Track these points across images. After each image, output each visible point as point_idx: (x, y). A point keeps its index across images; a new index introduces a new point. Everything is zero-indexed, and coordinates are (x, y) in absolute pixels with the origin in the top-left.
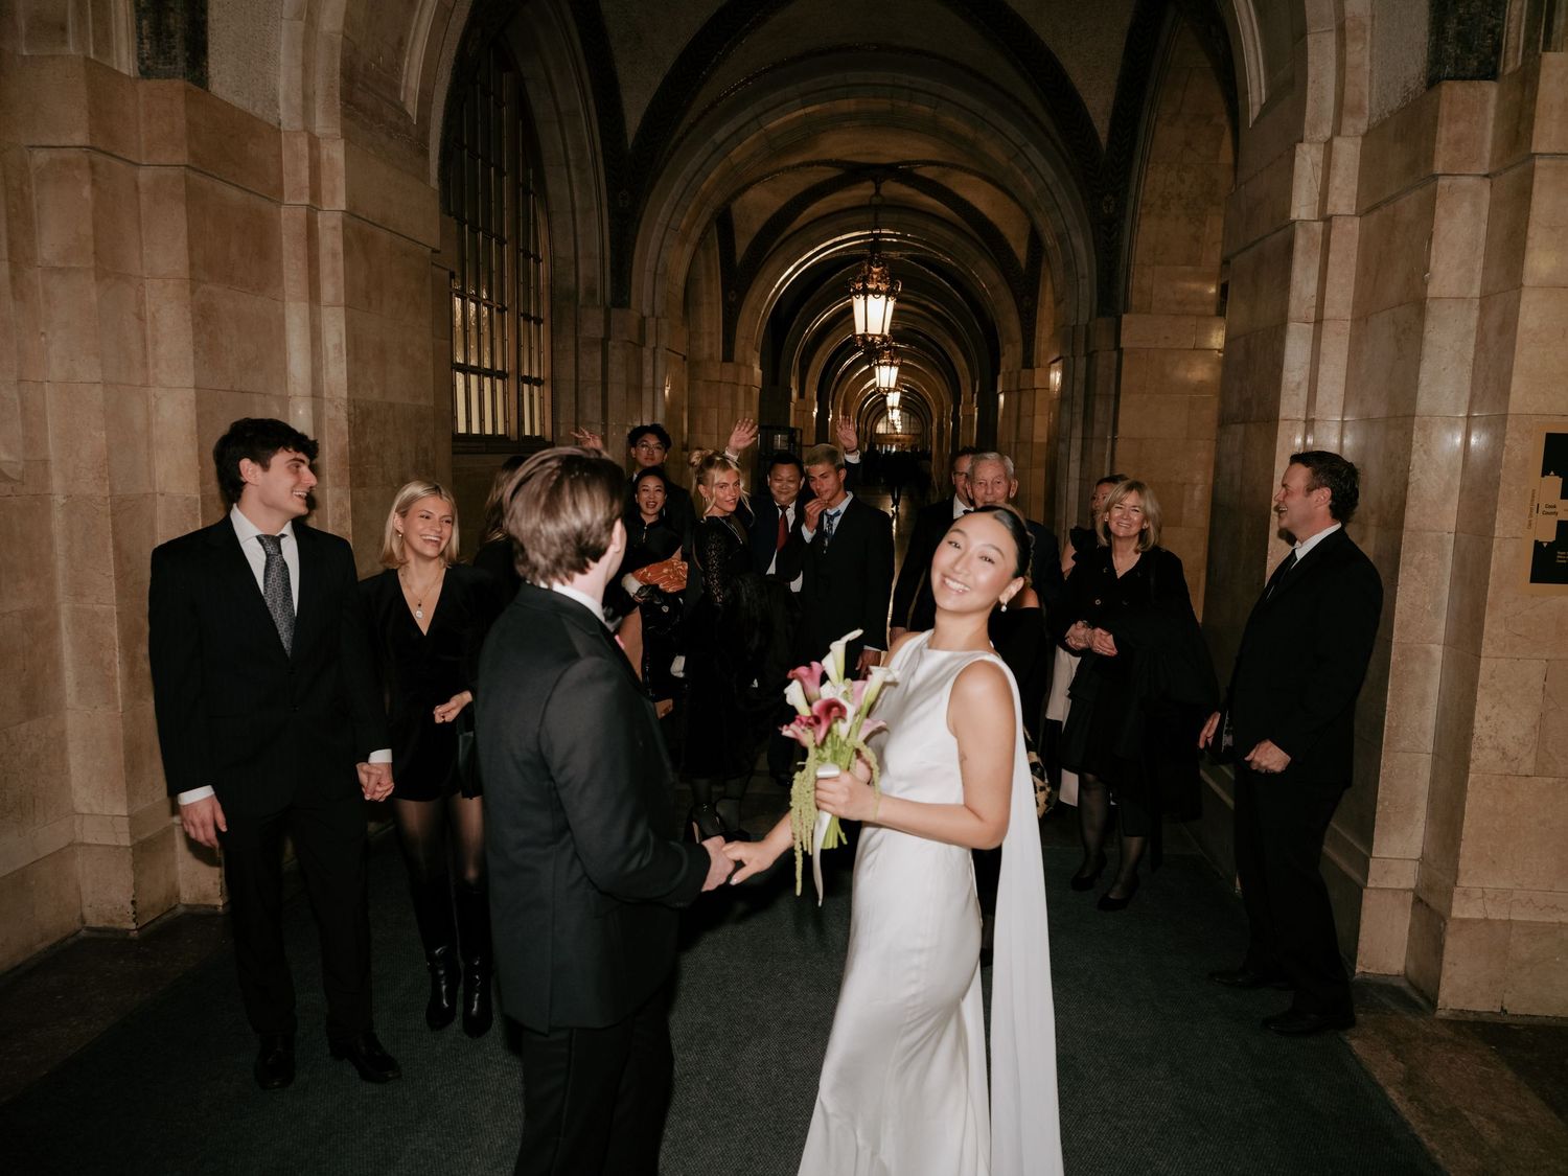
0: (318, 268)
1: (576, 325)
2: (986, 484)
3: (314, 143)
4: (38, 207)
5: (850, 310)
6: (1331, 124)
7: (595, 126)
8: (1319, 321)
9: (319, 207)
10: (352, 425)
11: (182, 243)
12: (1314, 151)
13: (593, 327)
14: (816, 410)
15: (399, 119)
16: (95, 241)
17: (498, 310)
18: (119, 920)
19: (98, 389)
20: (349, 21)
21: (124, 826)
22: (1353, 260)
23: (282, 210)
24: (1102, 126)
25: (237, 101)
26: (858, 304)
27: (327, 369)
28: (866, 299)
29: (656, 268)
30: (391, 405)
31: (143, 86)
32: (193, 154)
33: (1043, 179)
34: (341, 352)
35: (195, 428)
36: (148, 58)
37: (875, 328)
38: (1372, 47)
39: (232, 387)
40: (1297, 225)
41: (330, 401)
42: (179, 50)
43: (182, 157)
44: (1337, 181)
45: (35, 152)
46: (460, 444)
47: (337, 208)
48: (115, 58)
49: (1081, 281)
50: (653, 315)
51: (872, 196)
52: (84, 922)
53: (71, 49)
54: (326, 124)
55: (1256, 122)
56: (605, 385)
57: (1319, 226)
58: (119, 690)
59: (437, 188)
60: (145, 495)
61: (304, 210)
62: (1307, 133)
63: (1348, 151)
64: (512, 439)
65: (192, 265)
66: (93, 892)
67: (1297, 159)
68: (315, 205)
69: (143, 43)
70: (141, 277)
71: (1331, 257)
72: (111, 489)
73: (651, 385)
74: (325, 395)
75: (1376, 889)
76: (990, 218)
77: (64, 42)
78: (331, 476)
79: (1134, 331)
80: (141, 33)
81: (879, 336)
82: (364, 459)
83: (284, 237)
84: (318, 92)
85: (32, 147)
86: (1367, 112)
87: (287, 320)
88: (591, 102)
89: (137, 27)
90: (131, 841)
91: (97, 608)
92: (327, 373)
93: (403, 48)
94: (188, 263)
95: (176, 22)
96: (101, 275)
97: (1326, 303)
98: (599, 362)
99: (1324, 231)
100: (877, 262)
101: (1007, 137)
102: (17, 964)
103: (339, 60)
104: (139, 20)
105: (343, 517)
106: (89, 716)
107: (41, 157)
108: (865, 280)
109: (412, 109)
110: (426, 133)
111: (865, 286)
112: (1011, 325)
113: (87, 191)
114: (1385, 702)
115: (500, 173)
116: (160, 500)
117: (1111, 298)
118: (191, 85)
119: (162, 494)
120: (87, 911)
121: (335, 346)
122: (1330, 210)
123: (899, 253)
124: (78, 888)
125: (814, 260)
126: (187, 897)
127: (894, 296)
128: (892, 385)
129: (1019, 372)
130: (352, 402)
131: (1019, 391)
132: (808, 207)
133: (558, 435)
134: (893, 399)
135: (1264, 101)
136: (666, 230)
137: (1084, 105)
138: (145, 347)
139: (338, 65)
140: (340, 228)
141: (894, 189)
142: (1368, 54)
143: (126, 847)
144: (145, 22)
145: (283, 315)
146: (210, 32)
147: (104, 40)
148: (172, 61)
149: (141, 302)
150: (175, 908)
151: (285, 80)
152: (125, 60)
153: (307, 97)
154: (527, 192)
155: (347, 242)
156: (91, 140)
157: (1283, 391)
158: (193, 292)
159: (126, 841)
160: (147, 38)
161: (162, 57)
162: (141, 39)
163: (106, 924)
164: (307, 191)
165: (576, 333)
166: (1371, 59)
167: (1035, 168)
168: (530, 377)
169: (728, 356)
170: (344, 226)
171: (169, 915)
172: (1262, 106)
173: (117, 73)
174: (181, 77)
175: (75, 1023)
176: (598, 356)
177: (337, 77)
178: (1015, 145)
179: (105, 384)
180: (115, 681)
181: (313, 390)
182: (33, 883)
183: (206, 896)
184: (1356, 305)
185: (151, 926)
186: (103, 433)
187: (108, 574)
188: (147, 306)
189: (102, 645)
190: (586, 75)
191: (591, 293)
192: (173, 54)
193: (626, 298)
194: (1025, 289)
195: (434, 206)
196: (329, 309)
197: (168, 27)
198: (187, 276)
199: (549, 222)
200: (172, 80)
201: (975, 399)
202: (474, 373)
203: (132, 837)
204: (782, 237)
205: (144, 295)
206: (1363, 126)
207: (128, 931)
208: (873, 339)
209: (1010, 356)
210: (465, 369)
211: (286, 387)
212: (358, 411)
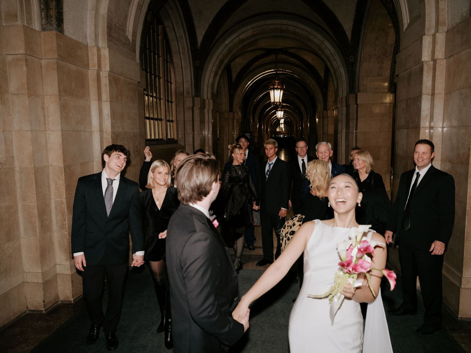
0: (101, 90)
1: (184, 103)
2: (322, 153)
3: (99, 50)
4: (9, 74)
5: (269, 94)
6: (434, 29)
7: (188, 41)
8: (433, 94)
9: (101, 70)
10: (113, 139)
11: (56, 84)
12: (429, 38)
13: (189, 103)
14: (258, 125)
15: (126, 41)
16: (27, 84)
17: (159, 99)
18: (38, 307)
19: (29, 133)
20: (109, 10)
21: (40, 276)
22: (444, 74)
23: (89, 71)
24: (349, 34)
25: (74, 37)
26: (272, 93)
27: (104, 122)
28: (274, 91)
29: (208, 84)
30: (126, 133)
31: (43, 34)
32: (59, 55)
33: (330, 51)
34: (109, 116)
35: (61, 144)
36: (44, 25)
37: (277, 100)
38: (448, 3)
39: (74, 130)
40: (424, 62)
41: (106, 132)
42: (54, 21)
43: (56, 56)
44: (438, 48)
45: (8, 56)
46: (148, 142)
47: (106, 70)
48: (33, 25)
49: (343, 83)
50: (208, 99)
51: (275, 59)
52: (28, 308)
53: (19, 23)
54: (103, 43)
55: (406, 29)
56: (193, 121)
57: (431, 63)
58: (38, 231)
59: (139, 62)
60: (46, 166)
61: (96, 71)
62: (426, 32)
63: (441, 38)
64: (164, 140)
65: (60, 91)
66: (30, 298)
67: (423, 41)
68: (99, 69)
69: (42, 20)
70: (43, 95)
71: (436, 73)
72: (34, 165)
73: (208, 121)
74: (104, 131)
75: (464, 288)
76: (312, 64)
77: (17, 21)
79: (362, 98)
80: (42, 17)
83: (90, 80)
84: (100, 33)
85: (7, 55)
86: (447, 24)
87: (91, 106)
88: (187, 33)
89: (41, 15)
90: (43, 281)
91: (30, 204)
93: (127, 18)
94: (58, 90)
95: (53, 12)
96: (30, 95)
97: (435, 88)
98: (191, 114)
99: (433, 65)
100: (277, 79)
101: (318, 39)
102: (5, 324)
103: (106, 23)
104: (41, 13)
106: (28, 240)
107: (10, 58)
108: (274, 85)
109: (130, 38)
110: (135, 45)
111: (273, 87)
112: (320, 97)
113: (25, 68)
114: (465, 224)
115: (159, 57)
116: (51, 167)
117: (353, 88)
118: (58, 33)
119: (51, 166)
120: (28, 304)
121: (107, 115)
122: (436, 57)
123: (283, 76)
124: (25, 297)
125: (257, 79)
126: (62, 298)
127: (283, 90)
128: (282, 117)
129: (323, 112)
130: (113, 133)
131: (323, 118)
132: (255, 63)
133: (179, 138)
134: (282, 121)
135: (409, 23)
136: (211, 72)
137: (343, 27)
138: (45, 118)
139: (106, 24)
140: (108, 77)
142: (447, 5)
143: (41, 283)
144: (43, 13)
145: (90, 105)
146: (64, 16)
147: (30, 20)
148: (52, 25)
149: (43, 103)
150: (58, 301)
151: (89, 30)
152: (37, 25)
153: (96, 35)
154: (167, 62)
155: (110, 81)
156: (26, 52)
157: (421, 118)
158: (60, 100)
159: (41, 281)
160: (44, 18)
161: (49, 24)
162: (42, 19)
163: (35, 309)
164: (97, 66)
165: (184, 105)
166: (448, 7)
167: (327, 48)
168: (169, 120)
169: (231, 110)
171: (56, 304)
172: (408, 24)
173: (34, 30)
174: (55, 30)
175: (23, 346)
176: (191, 112)
177: (106, 28)
178: (321, 41)
179: (32, 131)
180: (36, 228)
181: (100, 129)
182: (10, 296)
183: (68, 298)
184: (446, 88)
185: (50, 309)
186: (31, 147)
187: (34, 193)
188: (45, 105)
189: (32, 216)
190: (185, 25)
191: (188, 93)
192: (52, 23)
193: (199, 94)
194: (324, 85)
195: (138, 68)
196: (104, 103)
197: (50, 14)
198: (58, 94)
199: (174, 71)
200: (52, 31)
201: (308, 120)
202: (152, 119)
203: (43, 279)
204: (247, 73)
205: (44, 101)
206: (446, 29)
207: (42, 311)
208: (277, 103)
209: (320, 107)
210: (149, 118)
211: (92, 129)
212: (115, 135)
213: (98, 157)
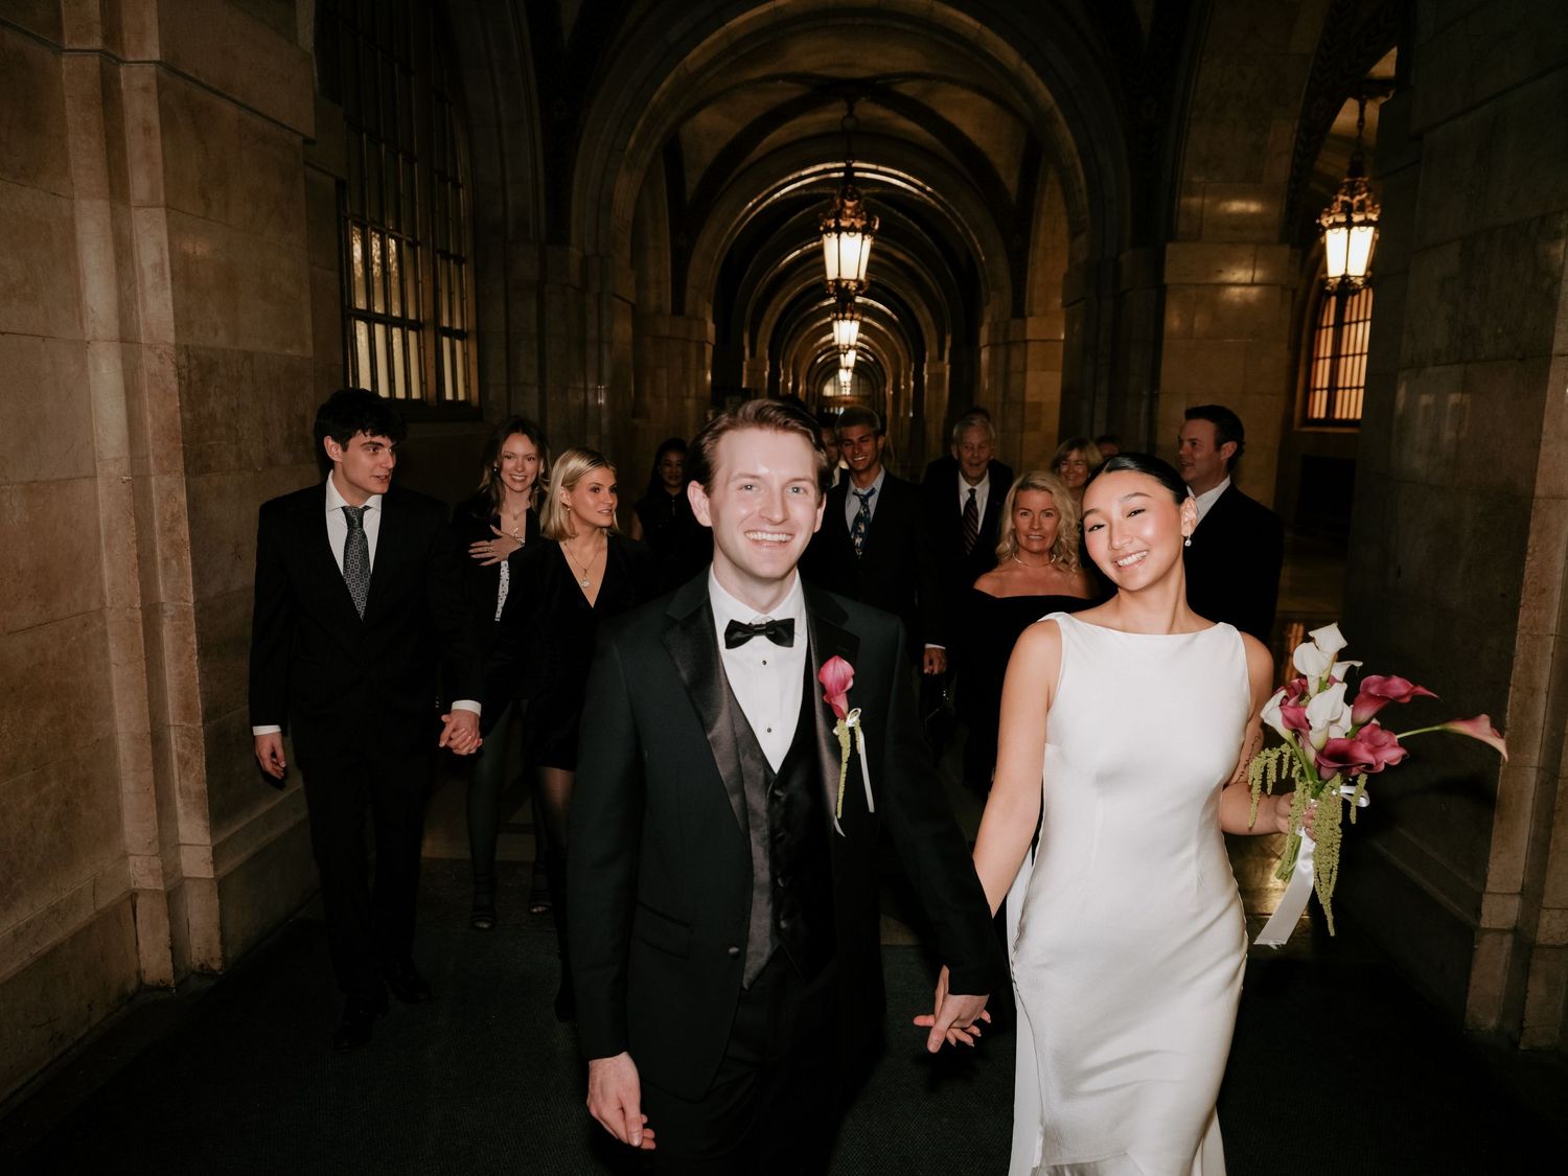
0: (123, 150)
1: (506, 265)
5: (820, 251)
7: (524, 18)
9: (119, 56)
10: (185, 383)
13: (526, 267)
14: (768, 369)
23: (64, 60)
26: (830, 243)
27: (142, 300)
28: (838, 237)
29: (600, 198)
30: (248, 356)
34: (163, 274)
37: (849, 272)
41: (150, 347)
47: (147, 58)
50: (597, 254)
51: (845, 118)
56: (541, 337)
59: (311, 55)
61: (96, 61)
64: (430, 404)
68: (113, 52)
73: (596, 338)
74: (143, 339)
78: (156, 457)
79: (1184, 263)
81: (854, 281)
82: (207, 432)
83: (68, 101)
87: (78, 224)
92: (144, 308)
98: (534, 310)
100: (850, 195)
105: (175, 519)
108: (838, 215)
111: (837, 223)
112: (998, 268)
115: (406, 71)
117: (1150, 224)
121: (154, 266)
127: (871, 234)
128: (850, 344)
129: (1007, 322)
130: (183, 349)
131: (1008, 344)
132: (769, 134)
133: (487, 400)
136: (610, 151)
140: (154, 89)
141: (871, 111)
145: (72, 218)
154: (441, 100)
155: (164, 109)
164: (98, 29)
165: (506, 274)
168: (450, 328)
169: (678, 308)
170: (161, 87)
176: (533, 303)
181: (121, 331)
191: (522, 226)
193: (565, 232)
194: (1016, 228)
196: (142, 211)
199: (470, 141)
201: (946, 356)
202: (379, 322)
204: (737, 171)
208: (847, 285)
209: (995, 305)
210: (370, 318)
211: (82, 327)
212: (194, 362)
213: (116, 460)
